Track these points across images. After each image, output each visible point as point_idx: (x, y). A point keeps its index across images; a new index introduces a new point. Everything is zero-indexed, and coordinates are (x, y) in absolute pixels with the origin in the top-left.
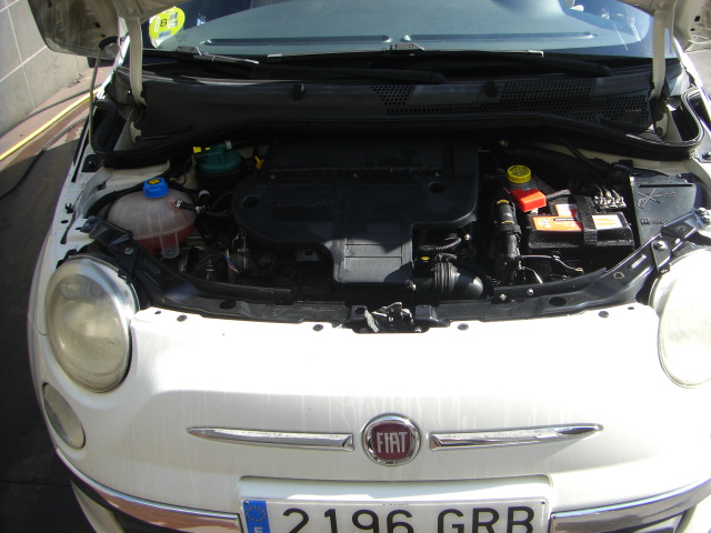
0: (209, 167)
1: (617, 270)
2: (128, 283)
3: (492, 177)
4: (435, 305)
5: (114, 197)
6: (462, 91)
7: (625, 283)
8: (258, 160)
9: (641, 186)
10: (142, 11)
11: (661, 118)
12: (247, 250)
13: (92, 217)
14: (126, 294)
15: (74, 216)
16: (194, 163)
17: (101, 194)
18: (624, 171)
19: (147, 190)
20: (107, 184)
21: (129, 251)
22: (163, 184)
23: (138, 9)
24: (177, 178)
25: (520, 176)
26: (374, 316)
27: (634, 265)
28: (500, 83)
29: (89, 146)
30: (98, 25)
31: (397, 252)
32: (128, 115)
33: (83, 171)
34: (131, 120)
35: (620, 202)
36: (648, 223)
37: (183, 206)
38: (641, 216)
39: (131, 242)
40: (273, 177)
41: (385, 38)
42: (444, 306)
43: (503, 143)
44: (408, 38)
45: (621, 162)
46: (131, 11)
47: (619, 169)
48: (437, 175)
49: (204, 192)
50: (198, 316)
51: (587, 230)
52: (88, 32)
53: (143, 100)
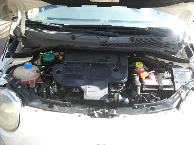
0: (45, 59)
1: (170, 99)
2: (19, 98)
3: (131, 66)
4: (115, 109)
5: (15, 67)
6: (124, 39)
7: (173, 103)
8: (60, 57)
9: (176, 71)
10: (26, 9)
11: (181, 49)
12: (57, 86)
13: (8, 74)
14: (18, 101)
15: (2, 73)
16: (40, 57)
17: (11, 65)
18: (171, 66)
19: (26, 66)
20: (13, 62)
21: (20, 87)
22: (31, 64)
23: (25, 9)
24: (35, 61)
25: (140, 66)
26: (97, 112)
27: (175, 98)
28: (135, 37)
29: (7, 49)
30: (12, 12)
31: (103, 90)
32: (20, 40)
33: (5, 58)
34: (21, 42)
35: (169, 75)
36: (178, 82)
37: (37, 71)
38: (176, 80)
39: (20, 84)
40: (65, 64)
41: (100, 20)
42: (118, 109)
43: (134, 55)
44: (107, 21)
45: (170, 63)
46: (22, 9)
47: (169, 65)
48: (116, 65)
49: (43, 67)
50: (41, 110)
51: (160, 85)
52: (9, 14)
53: (25, 36)
